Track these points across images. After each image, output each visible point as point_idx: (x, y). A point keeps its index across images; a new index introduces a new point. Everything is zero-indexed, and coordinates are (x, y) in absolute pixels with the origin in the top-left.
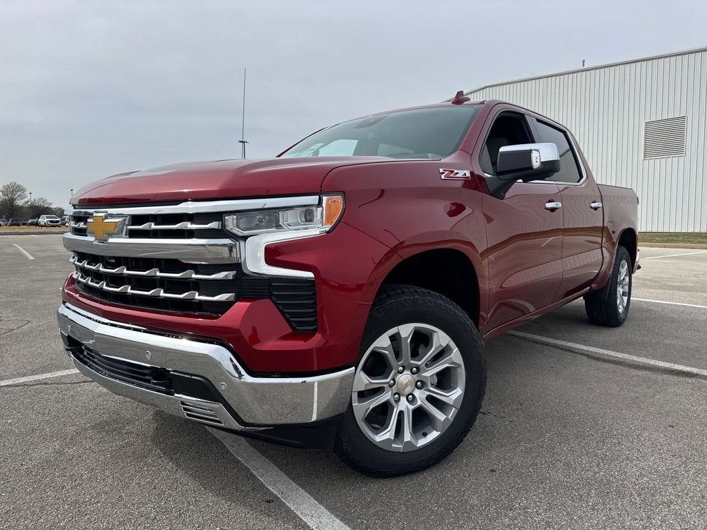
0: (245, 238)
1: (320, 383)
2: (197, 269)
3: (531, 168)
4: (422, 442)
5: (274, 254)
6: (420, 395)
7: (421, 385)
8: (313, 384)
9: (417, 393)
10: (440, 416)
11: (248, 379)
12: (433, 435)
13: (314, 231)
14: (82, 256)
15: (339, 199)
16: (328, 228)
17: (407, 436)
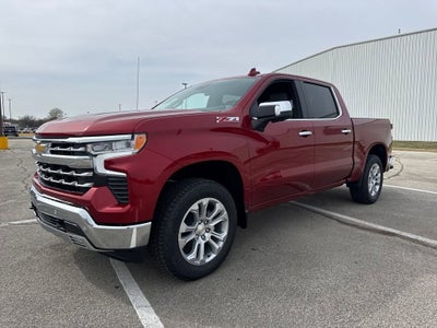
0: (96, 156)
1: (138, 229)
2: (77, 171)
3: (274, 115)
4: (208, 260)
5: (108, 164)
6: (208, 235)
7: (208, 230)
8: (132, 229)
9: (206, 234)
10: (217, 246)
11: (96, 226)
12: (213, 256)
13: (129, 153)
14: (40, 164)
15: (144, 136)
16: (137, 151)
17: (202, 257)
